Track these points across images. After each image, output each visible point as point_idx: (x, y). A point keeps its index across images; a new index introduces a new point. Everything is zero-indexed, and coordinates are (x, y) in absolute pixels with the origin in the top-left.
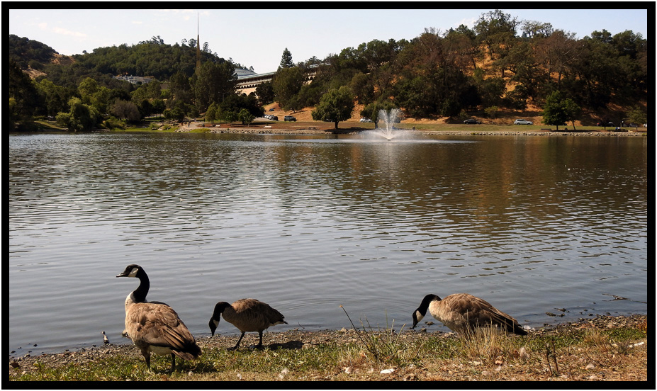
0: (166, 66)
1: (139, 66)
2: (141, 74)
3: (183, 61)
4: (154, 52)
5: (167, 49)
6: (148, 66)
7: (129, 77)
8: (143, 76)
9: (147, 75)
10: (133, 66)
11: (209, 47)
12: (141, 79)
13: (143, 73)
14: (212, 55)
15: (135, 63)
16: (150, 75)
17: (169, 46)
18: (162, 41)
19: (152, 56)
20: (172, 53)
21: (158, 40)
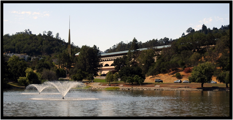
0: (34, 47)
1: (17, 47)
2: (19, 52)
3: (44, 44)
4: (26, 39)
5: (34, 37)
6: (23, 48)
7: (11, 54)
8: (19, 53)
9: (22, 53)
10: (13, 47)
11: (59, 36)
12: (18, 55)
13: (20, 51)
14: (61, 41)
15: (15, 46)
16: (24, 53)
17: (35, 35)
18: (30, 32)
19: (25, 41)
20: (37, 40)
21: (28, 32)
